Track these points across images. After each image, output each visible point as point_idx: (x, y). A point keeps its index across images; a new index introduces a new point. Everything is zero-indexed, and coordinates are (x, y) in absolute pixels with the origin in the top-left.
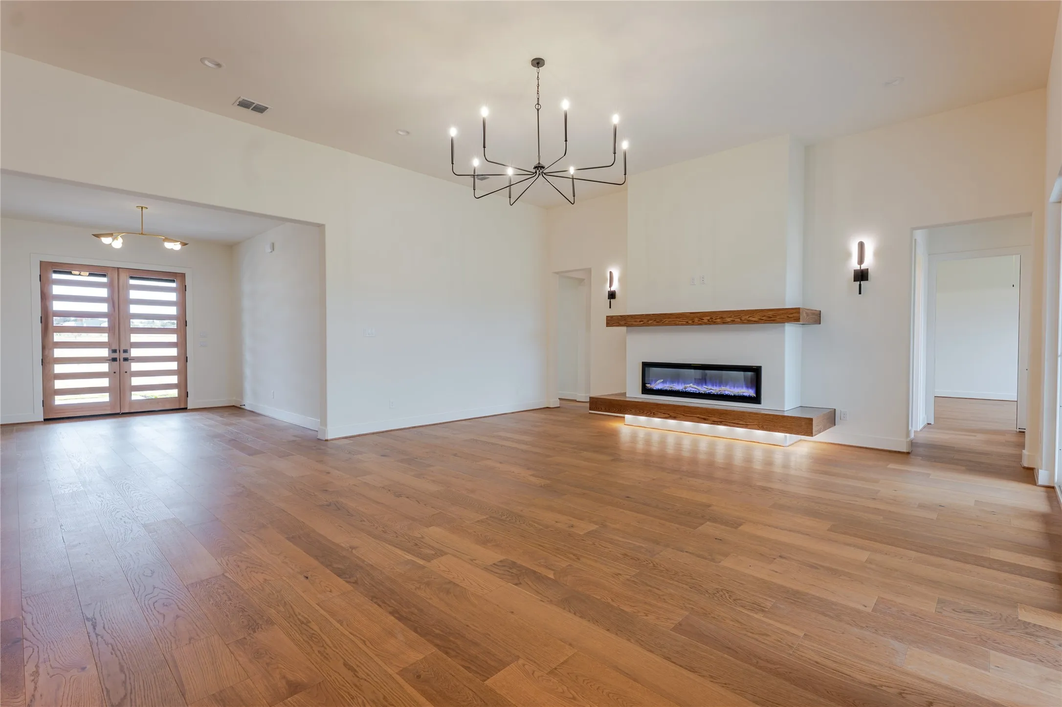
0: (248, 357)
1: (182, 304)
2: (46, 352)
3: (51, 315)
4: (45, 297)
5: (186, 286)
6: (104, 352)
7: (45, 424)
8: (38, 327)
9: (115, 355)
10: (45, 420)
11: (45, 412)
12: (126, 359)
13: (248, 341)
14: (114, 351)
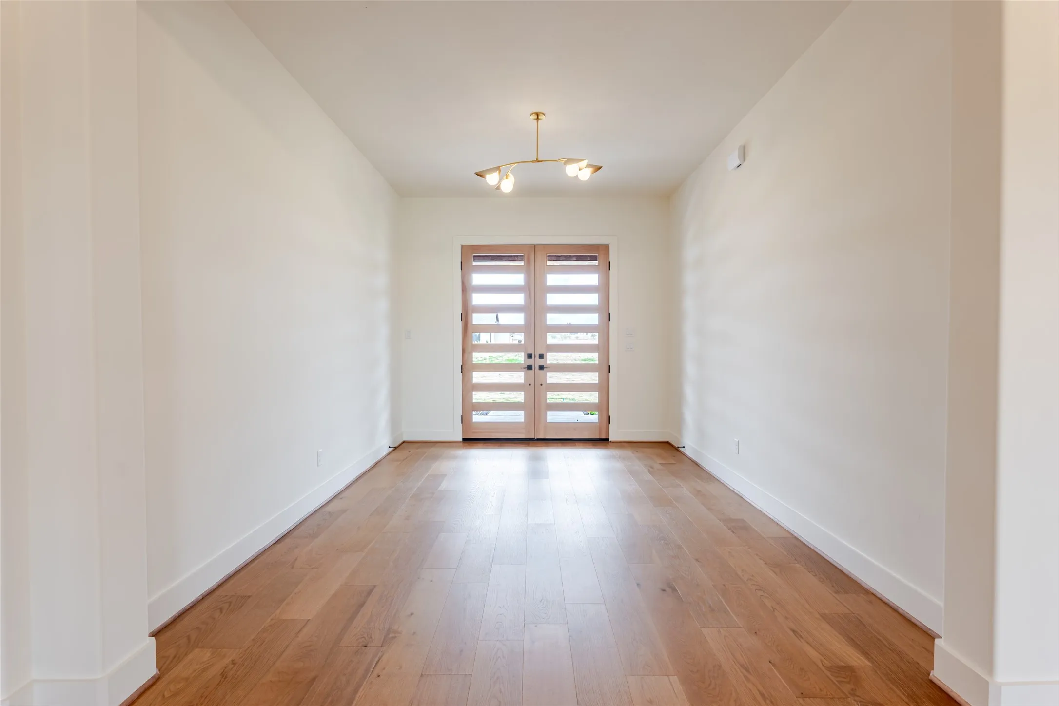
0: (690, 369)
1: (604, 290)
2: (466, 356)
3: (470, 311)
4: (466, 289)
5: (609, 262)
6: (520, 358)
7: (464, 447)
8: (459, 325)
9: (531, 362)
10: (464, 440)
11: (464, 431)
12: (541, 368)
13: (691, 344)
14: (530, 356)
